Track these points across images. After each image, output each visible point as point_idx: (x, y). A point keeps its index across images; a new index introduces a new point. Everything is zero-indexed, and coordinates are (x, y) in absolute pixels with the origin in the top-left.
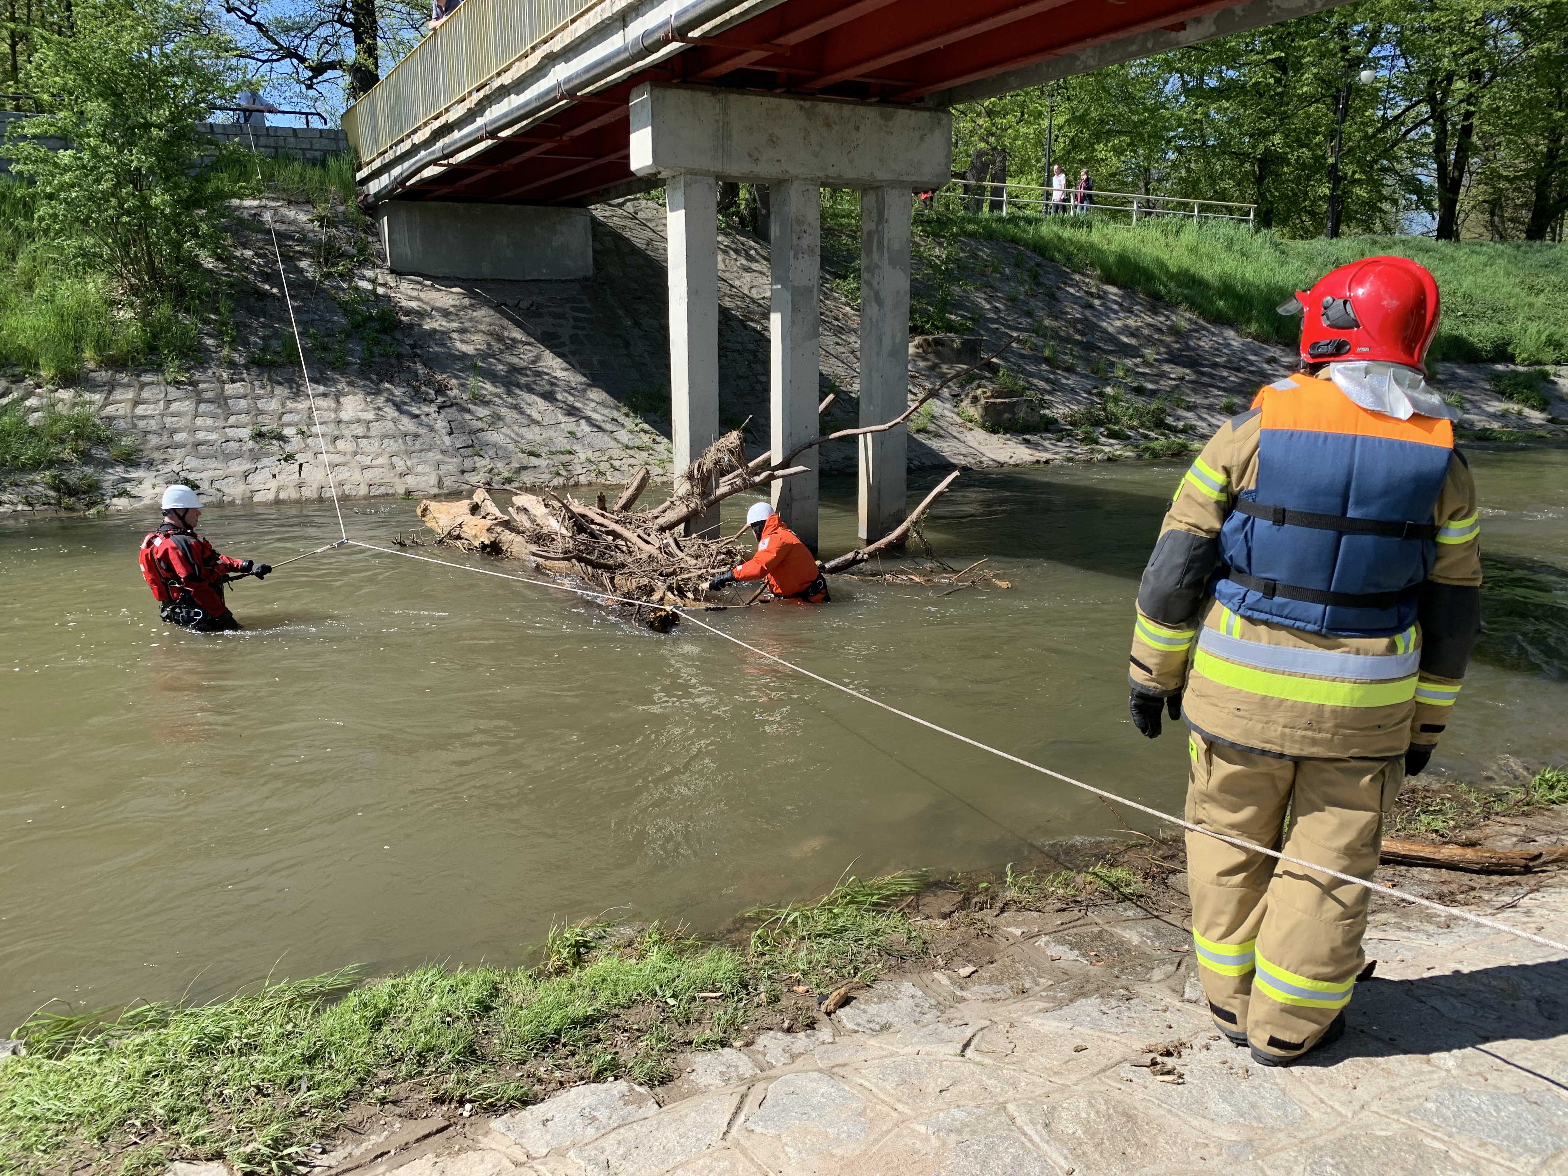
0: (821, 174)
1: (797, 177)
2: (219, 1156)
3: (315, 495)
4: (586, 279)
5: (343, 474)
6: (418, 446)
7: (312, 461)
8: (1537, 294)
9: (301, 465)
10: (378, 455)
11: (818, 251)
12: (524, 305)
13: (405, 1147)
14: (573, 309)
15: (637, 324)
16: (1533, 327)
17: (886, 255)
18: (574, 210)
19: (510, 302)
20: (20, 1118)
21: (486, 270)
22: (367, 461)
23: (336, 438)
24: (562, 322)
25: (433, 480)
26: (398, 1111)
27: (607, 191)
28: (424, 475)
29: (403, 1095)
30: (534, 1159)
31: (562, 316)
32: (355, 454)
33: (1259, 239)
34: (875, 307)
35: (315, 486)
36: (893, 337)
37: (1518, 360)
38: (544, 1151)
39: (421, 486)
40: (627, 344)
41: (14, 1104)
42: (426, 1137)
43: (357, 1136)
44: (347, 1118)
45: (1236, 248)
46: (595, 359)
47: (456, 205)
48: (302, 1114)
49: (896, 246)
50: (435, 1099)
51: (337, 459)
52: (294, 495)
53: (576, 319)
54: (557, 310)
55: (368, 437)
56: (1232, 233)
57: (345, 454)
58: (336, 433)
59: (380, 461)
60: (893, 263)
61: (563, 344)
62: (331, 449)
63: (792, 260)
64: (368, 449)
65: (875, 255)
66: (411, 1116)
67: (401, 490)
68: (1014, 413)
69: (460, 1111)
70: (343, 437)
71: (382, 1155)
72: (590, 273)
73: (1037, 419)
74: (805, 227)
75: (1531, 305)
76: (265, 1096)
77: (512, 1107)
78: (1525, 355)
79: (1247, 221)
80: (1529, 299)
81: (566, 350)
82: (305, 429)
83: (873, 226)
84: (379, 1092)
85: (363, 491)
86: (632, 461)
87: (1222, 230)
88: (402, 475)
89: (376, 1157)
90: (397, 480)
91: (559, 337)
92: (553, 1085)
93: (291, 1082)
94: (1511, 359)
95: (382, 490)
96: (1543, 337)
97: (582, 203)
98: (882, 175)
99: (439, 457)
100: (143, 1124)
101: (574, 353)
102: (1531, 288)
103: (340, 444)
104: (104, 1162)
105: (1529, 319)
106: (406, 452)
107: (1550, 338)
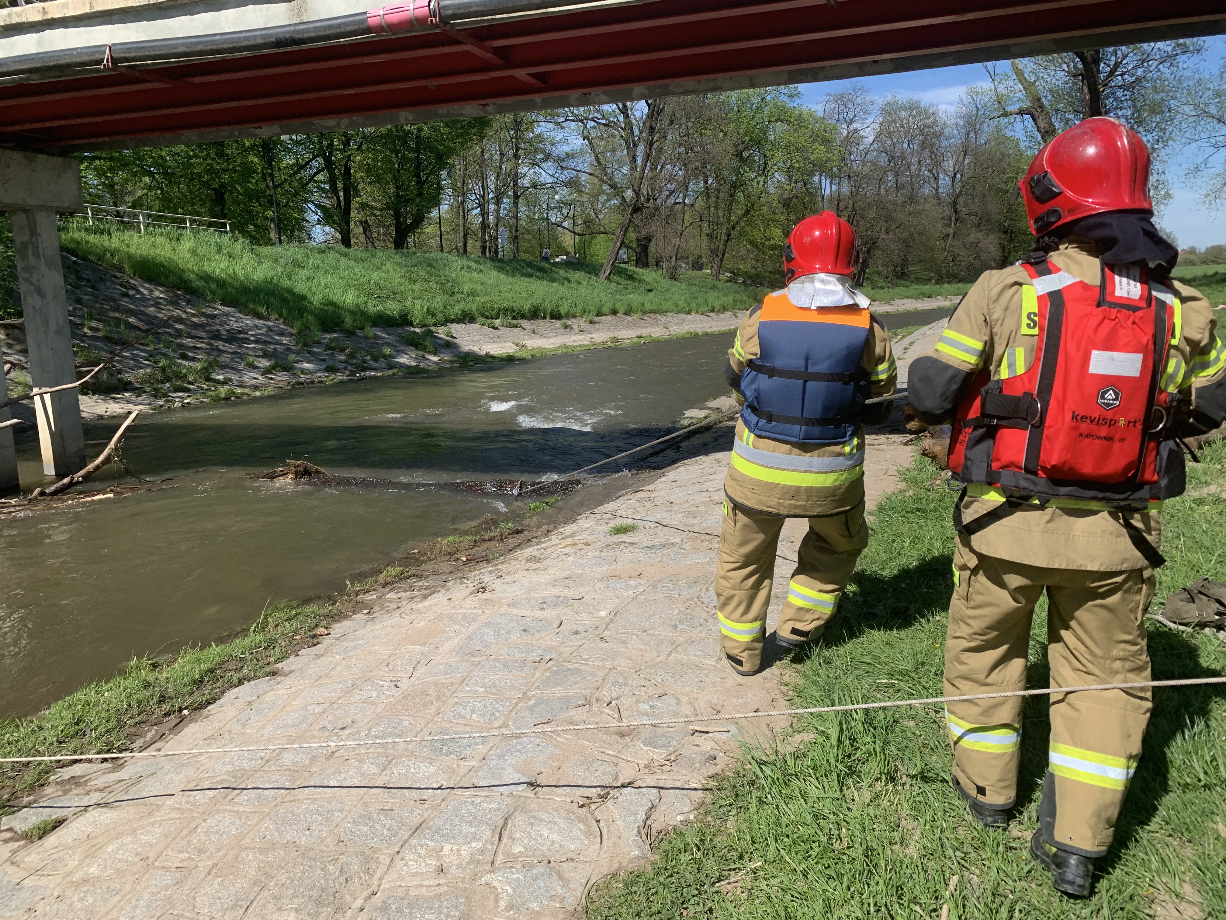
8: (414, 283)
13: (171, 730)
16: (418, 303)
17: (42, 260)
29: (145, 719)
33: (238, 246)
34: (36, 297)
36: (57, 320)
37: (415, 325)
42: (177, 725)
45: (224, 252)
49: (49, 254)
50: (165, 715)
60: (48, 266)
65: (32, 261)
66: (158, 723)
68: (98, 378)
69: (183, 714)
71: (163, 735)
73: (117, 382)
75: (413, 290)
78: (417, 321)
79: (227, 232)
80: (411, 286)
83: (26, 238)
84: (131, 721)
87: (210, 238)
89: (161, 736)
93: (77, 733)
94: (411, 324)
96: (425, 310)
98: (32, 201)
102: (410, 279)
105: (414, 299)
107: (428, 310)
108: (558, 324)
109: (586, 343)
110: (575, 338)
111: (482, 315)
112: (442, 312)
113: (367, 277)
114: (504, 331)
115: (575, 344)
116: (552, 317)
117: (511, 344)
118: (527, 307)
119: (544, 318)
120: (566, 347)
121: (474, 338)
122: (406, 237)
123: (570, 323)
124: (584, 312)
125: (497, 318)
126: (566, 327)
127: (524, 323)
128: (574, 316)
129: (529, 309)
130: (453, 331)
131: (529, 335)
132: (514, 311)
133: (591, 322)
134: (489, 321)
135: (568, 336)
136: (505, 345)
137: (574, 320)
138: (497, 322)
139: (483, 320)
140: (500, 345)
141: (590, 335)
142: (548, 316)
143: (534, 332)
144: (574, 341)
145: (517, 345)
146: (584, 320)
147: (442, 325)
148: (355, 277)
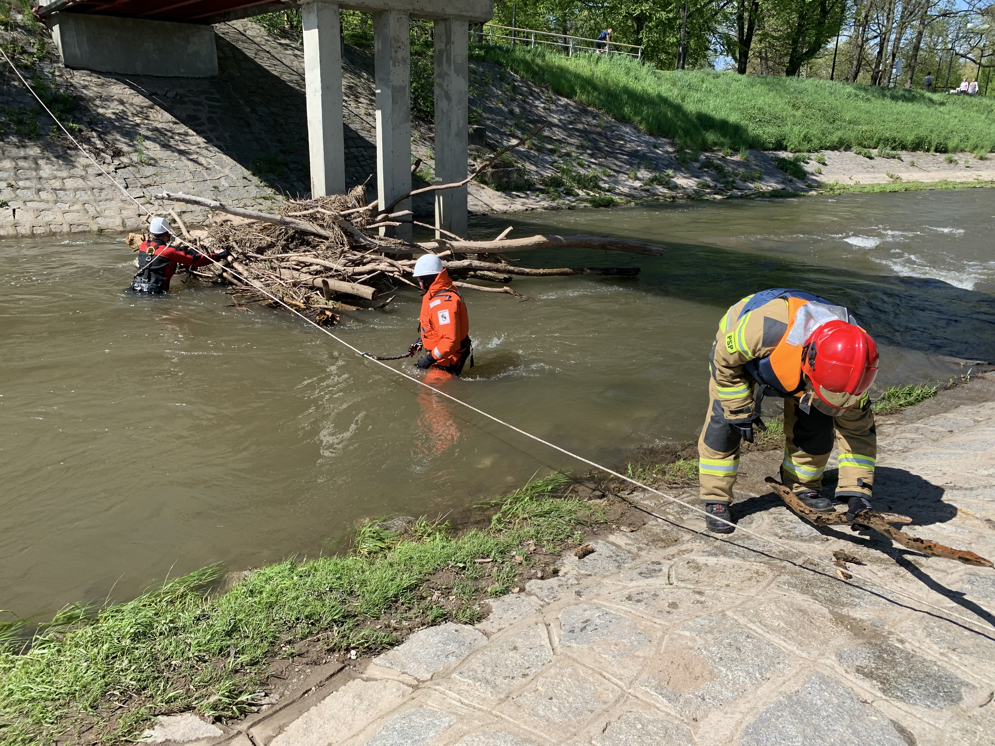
0: (410, 7)
1: (394, 9)
2: (189, 708)
3: (29, 232)
4: (213, 77)
5: (48, 217)
6: (103, 196)
7: (23, 207)
8: (797, 110)
9: (14, 210)
10: (74, 203)
11: (408, 61)
12: (171, 95)
13: (320, 685)
14: (206, 98)
15: (254, 111)
16: (796, 129)
17: (453, 67)
18: (203, 26)
19: (159, 92)
20: (20, 702)
21: (139, 68)
22: (66, 207)
23: (39, 190)
24: (200, 107)
25: (118, 221)
26: (305, 660)
27: (228, 13)
28: (111, 217)
29: (304, 650)
30: (423, 682)
31: (199, 104)
32: (56, 202)
33: (645, 69)
34: (445, 102)
35: (28, 226)
36: (458, 123)
37: (789, 149)
38: (429, 676)
39: (110, 226)
40: (249, 125)
41: (11, 693)
42: (332, 676)
43: (283, 681)
44: (271, 670)
45: (632, 74)
46: (227, 135)
47: (113, 18)
48: (237, 671)
49: (459, 60)
50: (328, 650)
51: (42, 206)
52: (12, 232)
53: (210, 106)
54: (195, 99)
55: (64, 190)
56: (629, 64)
57: (48, 202)
58: (39, 186)
59: (76, 207)
60: (457, 72)
61: (202, 124)
62: (36, 198)
63: (392, 68)
64: (65, 198)
65: (445, 65)
66: (315, 663)
67: (95, 228)
68: (510, 178)
69: (349, 656)
70: (44, 189)
71: (306, 692)
72: (216, 73)
73: (524, 182)
74: (400, 44)
75: (794, 116)
76: (205, 662)
77: (384, 648)
78: (793, 146)
79: (637, 57)
80: (793, 112)
81: (205, 128)
82: (13, 183)
83: (443, 46)
84: (288, 649)
85: (66, 229)
86: (260, 207)
87: (623, 62)
88: (94, 218)
89: (304, 694)
90: (90, 221)
91: (200, 119)
92: (405, 631)
93: (221, 650)
94: (785, 149)
95: (81, 228)
96: (802, 136)
97: (208, 22)
98: (450, 11)
99: (121, 204)
100: (121, 693)
101: (211, 131)
102: (794, 106)
103: (43, 195)
104: (102, 723)
105: (794, 124)
106: (95, 200)
107: (805, 136)
108: (942, 157)
109: (971, 180)
110: (959, 174)
111: (860, 144)
112: (819, 139)
113: (753, 103)
114: (879, 161)
115: (958, 181)
116: (936, 151)
117: (885, 175)
118: (910, 138)
119: (928, 150)
120: (947, 183)
121: (846, 167)
122: (799, 65)
123: (956, 158)
124: (975, 147)
125: (875, 148)
126: (951, 161)
127: (904, 154)
128: (962, 151)
129: (913, 140)
130: (826, 158)
131: (907, 168)
132: (895, 142)
133: (981, 158)
134: (866, 150)
135: (951, 172)
136: (878, 175)
137: (961, 155)
138: (874, 152)
139: (860, 149)
140: (872, 175)
141: (977, 173)
142: (933, 149)
143: (913, 164)
144: (958, 177)
145: (891, 177)
146: (973, 155)
147: (817, 151)
148: (742, 102)
